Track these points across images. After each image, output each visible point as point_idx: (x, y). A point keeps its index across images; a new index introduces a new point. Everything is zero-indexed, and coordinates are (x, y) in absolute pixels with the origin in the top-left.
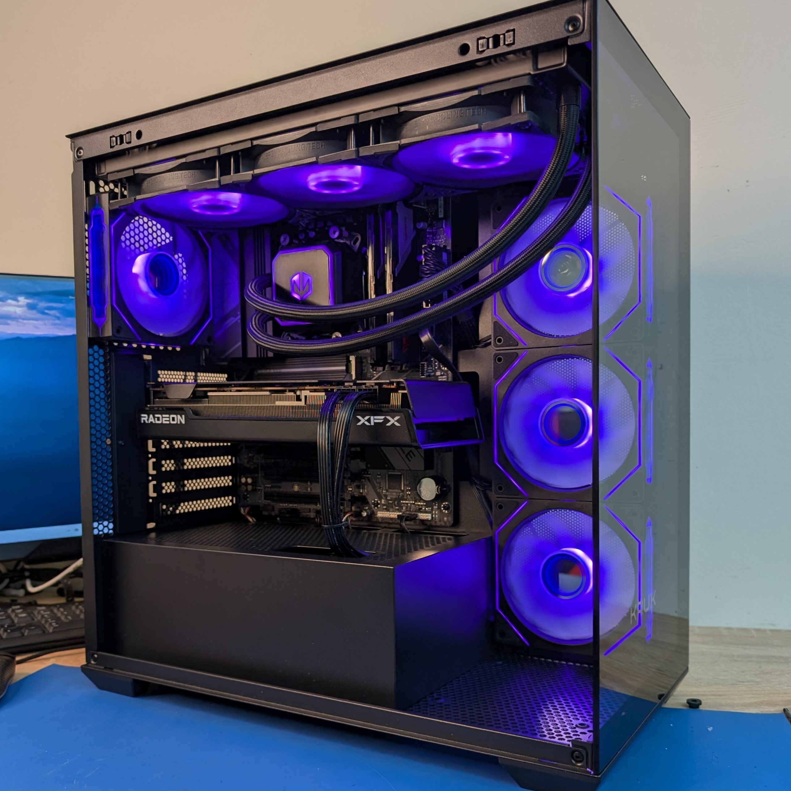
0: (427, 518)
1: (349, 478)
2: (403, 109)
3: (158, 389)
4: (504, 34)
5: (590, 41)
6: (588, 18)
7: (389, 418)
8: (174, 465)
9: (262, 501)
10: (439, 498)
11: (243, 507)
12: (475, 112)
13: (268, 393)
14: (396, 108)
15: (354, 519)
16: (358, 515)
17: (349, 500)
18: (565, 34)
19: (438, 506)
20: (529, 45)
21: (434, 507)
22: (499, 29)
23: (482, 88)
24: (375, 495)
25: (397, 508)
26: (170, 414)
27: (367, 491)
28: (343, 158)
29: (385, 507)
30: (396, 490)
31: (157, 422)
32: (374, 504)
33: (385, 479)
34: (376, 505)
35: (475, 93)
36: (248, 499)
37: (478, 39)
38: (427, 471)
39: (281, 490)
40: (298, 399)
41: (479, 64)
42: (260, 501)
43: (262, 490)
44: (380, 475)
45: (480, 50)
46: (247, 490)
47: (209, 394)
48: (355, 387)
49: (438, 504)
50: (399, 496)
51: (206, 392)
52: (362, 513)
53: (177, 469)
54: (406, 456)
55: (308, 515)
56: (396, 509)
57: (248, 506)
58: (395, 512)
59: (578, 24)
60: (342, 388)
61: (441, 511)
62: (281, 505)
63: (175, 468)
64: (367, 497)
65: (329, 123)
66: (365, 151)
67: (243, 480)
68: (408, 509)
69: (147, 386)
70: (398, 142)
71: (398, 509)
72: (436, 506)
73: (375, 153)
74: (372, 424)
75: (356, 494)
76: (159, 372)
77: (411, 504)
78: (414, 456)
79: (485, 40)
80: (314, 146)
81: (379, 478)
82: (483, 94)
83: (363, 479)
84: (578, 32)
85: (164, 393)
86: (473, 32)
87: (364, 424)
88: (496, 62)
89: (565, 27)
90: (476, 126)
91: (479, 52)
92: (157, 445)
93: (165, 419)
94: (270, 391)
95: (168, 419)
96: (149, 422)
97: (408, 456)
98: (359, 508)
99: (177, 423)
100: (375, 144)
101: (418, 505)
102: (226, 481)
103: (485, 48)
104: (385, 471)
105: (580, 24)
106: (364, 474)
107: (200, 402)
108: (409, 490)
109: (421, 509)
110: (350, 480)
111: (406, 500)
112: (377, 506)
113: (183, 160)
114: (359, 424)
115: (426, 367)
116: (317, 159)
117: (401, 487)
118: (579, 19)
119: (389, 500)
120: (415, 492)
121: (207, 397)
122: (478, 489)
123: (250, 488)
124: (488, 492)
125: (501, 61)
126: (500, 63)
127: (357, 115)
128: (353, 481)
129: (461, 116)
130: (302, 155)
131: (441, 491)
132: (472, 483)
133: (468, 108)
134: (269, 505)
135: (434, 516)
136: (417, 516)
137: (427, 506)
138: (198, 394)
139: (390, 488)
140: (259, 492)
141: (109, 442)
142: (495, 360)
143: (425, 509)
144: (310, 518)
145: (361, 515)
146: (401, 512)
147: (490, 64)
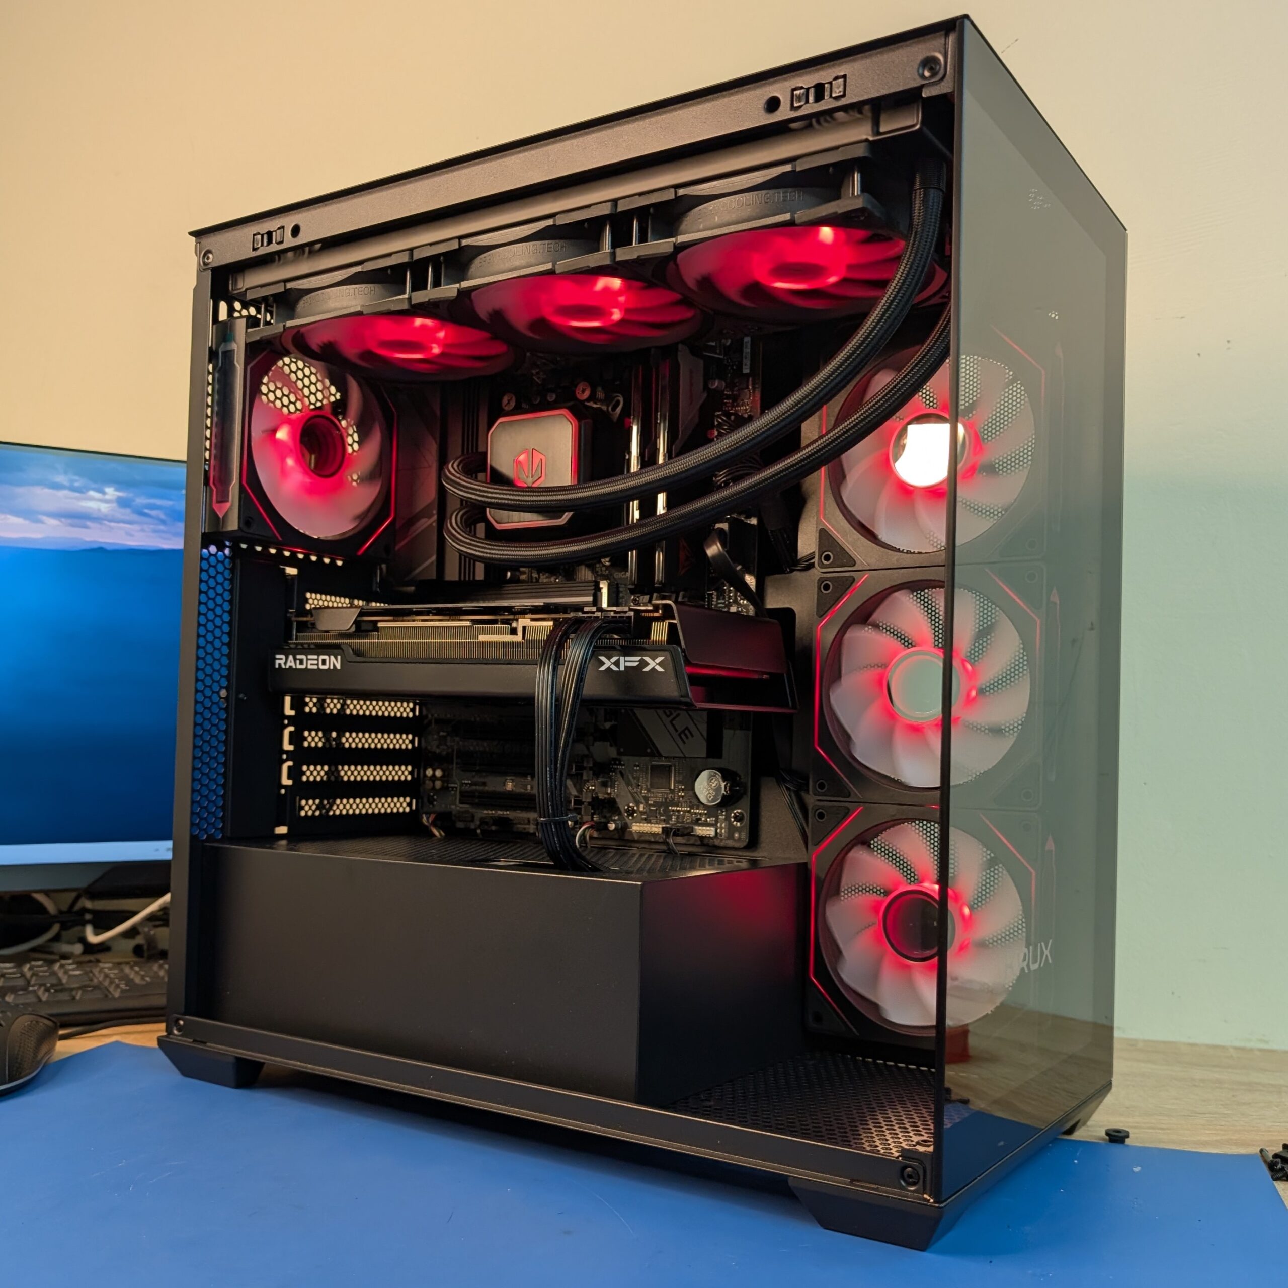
0: (708, 832)
1: (591, 769)
2: (681, 192)
3: (305, 619)
4: (831, 83)
5: (954, 91)
6: (951, 58)
7: (647, 659)
8: (323, 740)
9: (457, 807)
10: (727, 802)
11: (426, 813)
12: (787, 197)
13: (468, 624)
14: (672, 190)
15: (595, 834)
16: (601, 827)
17: (589, 803)
18: (919, 82)
19: (725, 815)
20: (866, 97)
21: (720, 817)
22: (823, 76)
23: (798, 162)
24: (631, 799)
25: (662, 817)
26: (319, 655)
27: (620, 792)
28: (592, 265)
29: (644, 816)
30: (663, 790)
31: (299, 666)
32: (627, 811)
33: (647, 773)
34: (631, 812)
35: (788, 168)
36: (435, 803)
37: (793, 90)
38: (711, 760)
39: (486, 788)
40: (514, 632)
41: (793, 125)
42: (453, 806)
43: (456, 788)
44: (638, 766)
45: (796, 105)
46: (434, 788)
47: (380, 625)
48: (599, 614)
49: (726, 811)
50: (666, 799)
51: (376, 622)
52: (609, 825)
53: (327, 746)
54: (680, 735)
55: (525, 829)
56: (661, 820)
57: (434, 812)
58: (659, 824)
59: (938, 67)
60: (580, 614)
61: (730, 824)
62: (485, 812)
63: (324, 743)
64: (617, 800)
65: (573, 214)
66: (623, 254)
67: (429, 772)
68: (680, 820)
69: (288, 615)
70: (673, 240)
71: (664, 820)
72: (723, 815)
73: (638, 256)
74: (622, 668)
75: (601, 796)
76: (308, 595)
77: (685, 811)
78: (692, 736)
79: (803, 91)
80: (551, 247)
81: (636, 771)
82: (798, 169)
83: (612, 772)
84: (937, 78)
85: (313, 625)
86: (785, 79)
87: (609, 668)
88: (818, 122)
89: (918, 72)
90: (787, 217)
91: (793, 108)
92: (298, 705)
93: (312, 662)
94: (472, 621)
95: (316, 662)
96: (287, 667)
97: (683, 736)
98: (605, 817)
99: (329, 668)
100: (639, 243)
101: (695, 813)
102: (402, 773)
103: (802, 103)
104: (647, 758)
105: (940, 67)
106: (615, 764)
107: (366, 637)
108: (683, 790)
109: (700, 819)
110: (591, 772)
111: (678, 806)
112: (632, 815)
113: (358, 269)
114: (603, 668)
115: (715, 600)
116: (554, 265)
117: (670, 785)
118: (940, 60)
119: (651, 805)
120: (691, 793)
121: (377, 629)
122: (788, 789)
123: (438, 784)
124: (803, 794)
125: (826, 121)
126: (825, 125)
127: (615, 202)
128: (596, 775)
129: (766, 203)
130: (533, 260)
131: (730, 790)
132: (780, 781)
133: (777, 191)
134: (467, 812)
135: (719, 831)
136: (692, 830)
137: (709, 815)
138: (364, 627)
139: (652, 786)
140: (453, 792)
141: (223, 693)
142: (819, 588)
143: (706, 820)
144: (528, 834)
145: (606, 828)
146: (669, 824)
147: (809, 126)
